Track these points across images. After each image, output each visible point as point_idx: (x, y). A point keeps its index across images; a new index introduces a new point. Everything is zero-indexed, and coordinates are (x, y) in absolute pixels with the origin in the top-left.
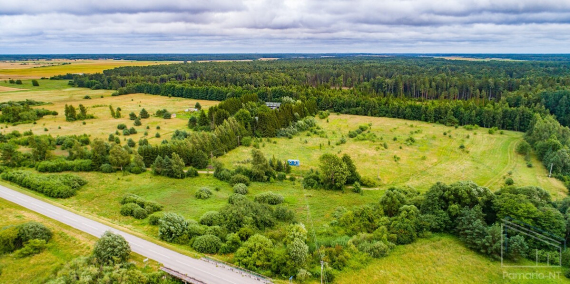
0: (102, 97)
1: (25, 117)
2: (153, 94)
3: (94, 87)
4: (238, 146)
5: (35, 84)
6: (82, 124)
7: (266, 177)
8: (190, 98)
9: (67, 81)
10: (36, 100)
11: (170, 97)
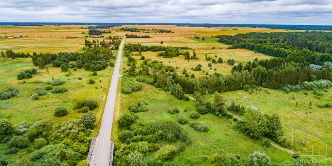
0: (221, 49)
1: (170, 55)
2: (250, 50)
3: (225, 43)
4: (239, 90)
5: (203, 39)
6: (187, 61)
7: (217, 113)
8: (267, 55)
9: (218, 39)
10: (189, 47)
11: (256, 52)
